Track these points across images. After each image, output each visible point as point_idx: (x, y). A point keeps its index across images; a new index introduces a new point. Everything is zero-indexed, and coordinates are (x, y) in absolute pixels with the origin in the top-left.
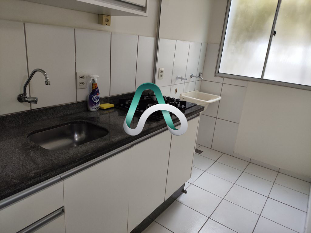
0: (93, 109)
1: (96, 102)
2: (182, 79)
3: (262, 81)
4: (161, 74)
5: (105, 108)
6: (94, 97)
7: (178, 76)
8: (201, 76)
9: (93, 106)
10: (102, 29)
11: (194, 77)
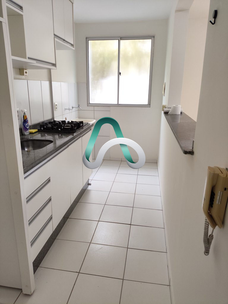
0: (27, 133)
1: (28, 128)
2: (69, 109)
3: (118, 105)
4: (56, 107)
5: (33, 132)
6: (26, 124)
7: (66, 108)
8: (79, 107)
9: (26, 131)
10: (22, 78)
11: (74, 108)
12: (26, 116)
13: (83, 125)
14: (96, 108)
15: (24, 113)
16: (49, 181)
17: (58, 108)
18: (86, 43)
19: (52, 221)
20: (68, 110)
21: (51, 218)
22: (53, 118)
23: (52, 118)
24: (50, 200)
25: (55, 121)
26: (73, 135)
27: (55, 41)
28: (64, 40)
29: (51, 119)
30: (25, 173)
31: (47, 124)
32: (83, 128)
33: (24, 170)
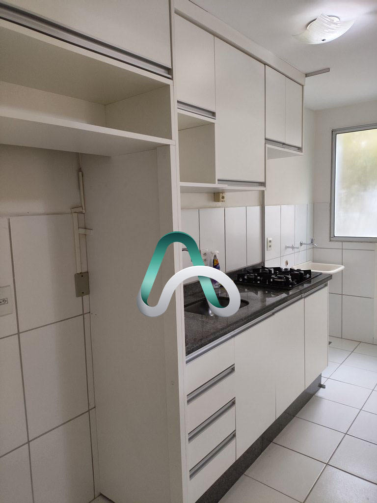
2: (293, 248)
4: (269, 244)
7: (287, 245)
8: (313, 243)
10: (218, 205)
11: (304, 244)
12: (217, 261)
13: (310, 277)
14: (346, 245)
15: (215, 256)
16: (232, 370)
17: (272, 247)
18: (332, 138)
19: (235, 440)
20: (291, 249)
21: (233, 436)
22: (263, 262)
23: (261, 263)
24: (233, 403)
25: (263, 268)
26: (288, 294)
27: (266, 148)
28: (284, 144)
29: (259, 264)
30: (188, 353)
31: (250, 273)
32: (310, 282)
33: (187, 349)
